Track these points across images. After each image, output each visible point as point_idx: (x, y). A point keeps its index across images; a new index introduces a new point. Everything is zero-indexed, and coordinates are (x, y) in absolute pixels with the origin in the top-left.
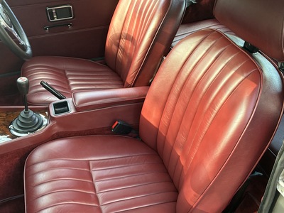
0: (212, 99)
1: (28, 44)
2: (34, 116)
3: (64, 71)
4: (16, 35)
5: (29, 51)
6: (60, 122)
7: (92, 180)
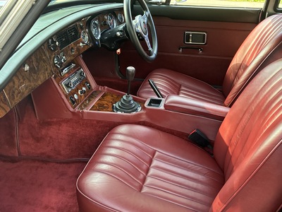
0: (270, 109)
1: (155, 52)
2: (132, 102)
3: (180, 86)
4: (148, 42)
5: (153, 56)
6: (150, 113)
7: (150, 165)
